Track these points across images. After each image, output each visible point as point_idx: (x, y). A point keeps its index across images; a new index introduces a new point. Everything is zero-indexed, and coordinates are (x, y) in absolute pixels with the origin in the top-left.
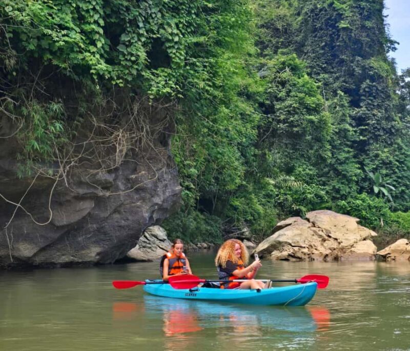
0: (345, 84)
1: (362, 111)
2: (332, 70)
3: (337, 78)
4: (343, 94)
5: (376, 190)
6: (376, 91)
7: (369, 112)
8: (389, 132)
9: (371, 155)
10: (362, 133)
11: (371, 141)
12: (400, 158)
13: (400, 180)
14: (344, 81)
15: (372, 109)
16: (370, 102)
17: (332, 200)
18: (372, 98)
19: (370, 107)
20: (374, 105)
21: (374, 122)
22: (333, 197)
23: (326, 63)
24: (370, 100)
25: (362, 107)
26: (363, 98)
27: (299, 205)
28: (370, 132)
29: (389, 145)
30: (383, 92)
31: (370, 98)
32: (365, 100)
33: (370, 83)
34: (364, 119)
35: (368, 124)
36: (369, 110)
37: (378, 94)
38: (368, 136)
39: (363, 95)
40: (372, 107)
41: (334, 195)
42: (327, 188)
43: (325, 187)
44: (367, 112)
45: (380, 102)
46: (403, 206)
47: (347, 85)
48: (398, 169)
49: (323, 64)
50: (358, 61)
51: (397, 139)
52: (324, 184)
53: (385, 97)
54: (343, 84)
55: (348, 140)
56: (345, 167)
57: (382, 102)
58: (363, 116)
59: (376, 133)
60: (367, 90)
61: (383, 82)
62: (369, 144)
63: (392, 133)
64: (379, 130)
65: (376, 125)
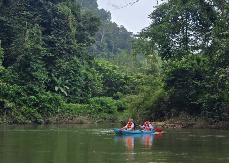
0: (41, 19)
1: (52, 37)
2: (34, 9)
3: (37, 15)
4: (38, 25)
5: (57, 89)
6: (61, 25)
7: (56, 38)
8: (68, 51)
9: (56, 66)
10: (51, 51)
11: (57, 57)
12: (74, 69)
13: (74, 83)
14: (41, 17)
15: (58, 36)
16: (57, 31)
17: (27, 95)
18: (58, 29)
19: (57, 35)
20: (59, 34)
21: (59, 44)
22: (28, 93)
23: (30, 4)
24: (57, 30)
25: (52, 35)
26: (53, 28)
27: (4, 98)
28: (56, 51)
29: (69, 60)
30: (65, 26)
31: (57, 29)
32: (54, 30)
33: (57, 20)
34: (53, 43)
35: (55, 46)
36: (56, 37)
37: (62, 26)
38: (55, 54)
39: (53, 27)
40: (58, 35)
41: (29, 92)
42: (25, 87)
43: (23, 87)
44: (55, 38)
45: (63, 32)
46: (75, 99)
47: (43, 20)
48: (73, 76)
49: (28, 4)
50: (50, 5)
51: (74, 56)
52: (23, 85)
53: (67, 29)
54: (40, 19)
55: (40, 56)
56: (37, 73)
57: (65, 32)
58: (52, 41)
59: (60, 52)
60: (55, 23)
61: (66, 19)
62: (56, 59)
63: (70, 53)
64: (62, 50)
65: (60, 47)
